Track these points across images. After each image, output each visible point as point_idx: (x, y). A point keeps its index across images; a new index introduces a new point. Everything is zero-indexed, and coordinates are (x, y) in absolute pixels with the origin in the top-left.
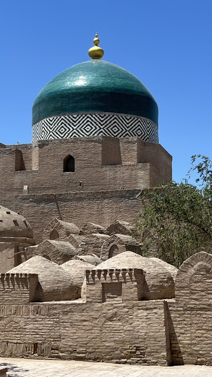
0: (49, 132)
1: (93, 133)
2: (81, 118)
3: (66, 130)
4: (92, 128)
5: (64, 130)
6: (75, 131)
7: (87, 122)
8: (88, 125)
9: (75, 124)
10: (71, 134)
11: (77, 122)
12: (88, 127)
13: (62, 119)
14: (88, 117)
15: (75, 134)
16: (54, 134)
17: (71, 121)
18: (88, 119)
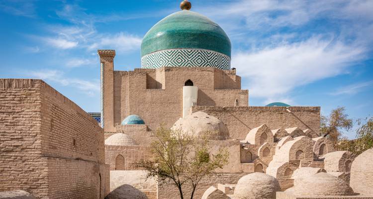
0: (167, 61)
1: (203, 64)
2: (194, 52)
3: (182, 60)
4: (202, 61)
5: (181, 61)
6: (189, 62)
7: (198, 56)
8: (199, 58)
9: (189, 57)
10: (186, 64)
11: (191, 56)
12: (199, 60)
13: (179, 52)
14: (199, 53)
15: (189, 65)
16: (172, 63)
17: (187, 54)
18: (199, 54)
